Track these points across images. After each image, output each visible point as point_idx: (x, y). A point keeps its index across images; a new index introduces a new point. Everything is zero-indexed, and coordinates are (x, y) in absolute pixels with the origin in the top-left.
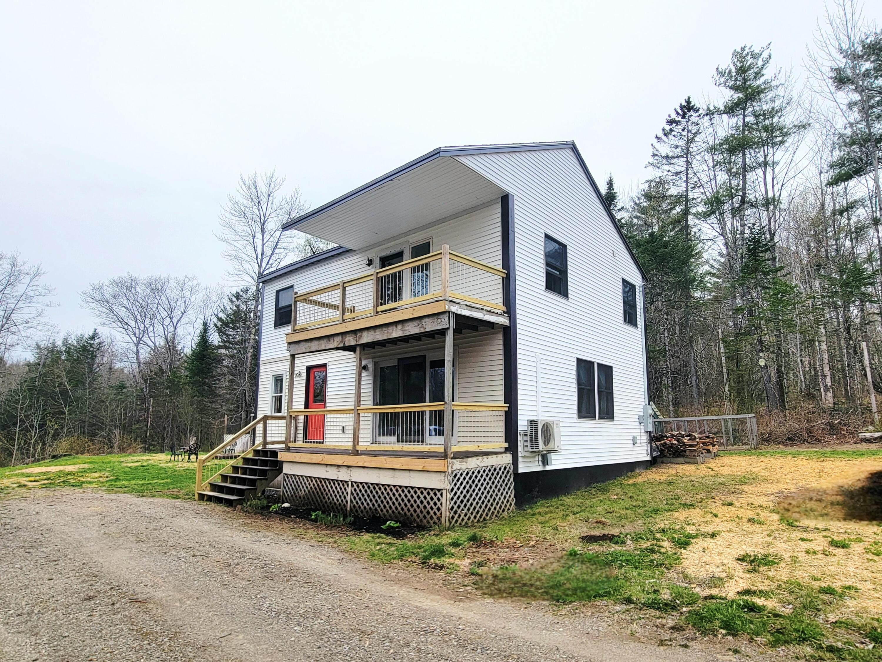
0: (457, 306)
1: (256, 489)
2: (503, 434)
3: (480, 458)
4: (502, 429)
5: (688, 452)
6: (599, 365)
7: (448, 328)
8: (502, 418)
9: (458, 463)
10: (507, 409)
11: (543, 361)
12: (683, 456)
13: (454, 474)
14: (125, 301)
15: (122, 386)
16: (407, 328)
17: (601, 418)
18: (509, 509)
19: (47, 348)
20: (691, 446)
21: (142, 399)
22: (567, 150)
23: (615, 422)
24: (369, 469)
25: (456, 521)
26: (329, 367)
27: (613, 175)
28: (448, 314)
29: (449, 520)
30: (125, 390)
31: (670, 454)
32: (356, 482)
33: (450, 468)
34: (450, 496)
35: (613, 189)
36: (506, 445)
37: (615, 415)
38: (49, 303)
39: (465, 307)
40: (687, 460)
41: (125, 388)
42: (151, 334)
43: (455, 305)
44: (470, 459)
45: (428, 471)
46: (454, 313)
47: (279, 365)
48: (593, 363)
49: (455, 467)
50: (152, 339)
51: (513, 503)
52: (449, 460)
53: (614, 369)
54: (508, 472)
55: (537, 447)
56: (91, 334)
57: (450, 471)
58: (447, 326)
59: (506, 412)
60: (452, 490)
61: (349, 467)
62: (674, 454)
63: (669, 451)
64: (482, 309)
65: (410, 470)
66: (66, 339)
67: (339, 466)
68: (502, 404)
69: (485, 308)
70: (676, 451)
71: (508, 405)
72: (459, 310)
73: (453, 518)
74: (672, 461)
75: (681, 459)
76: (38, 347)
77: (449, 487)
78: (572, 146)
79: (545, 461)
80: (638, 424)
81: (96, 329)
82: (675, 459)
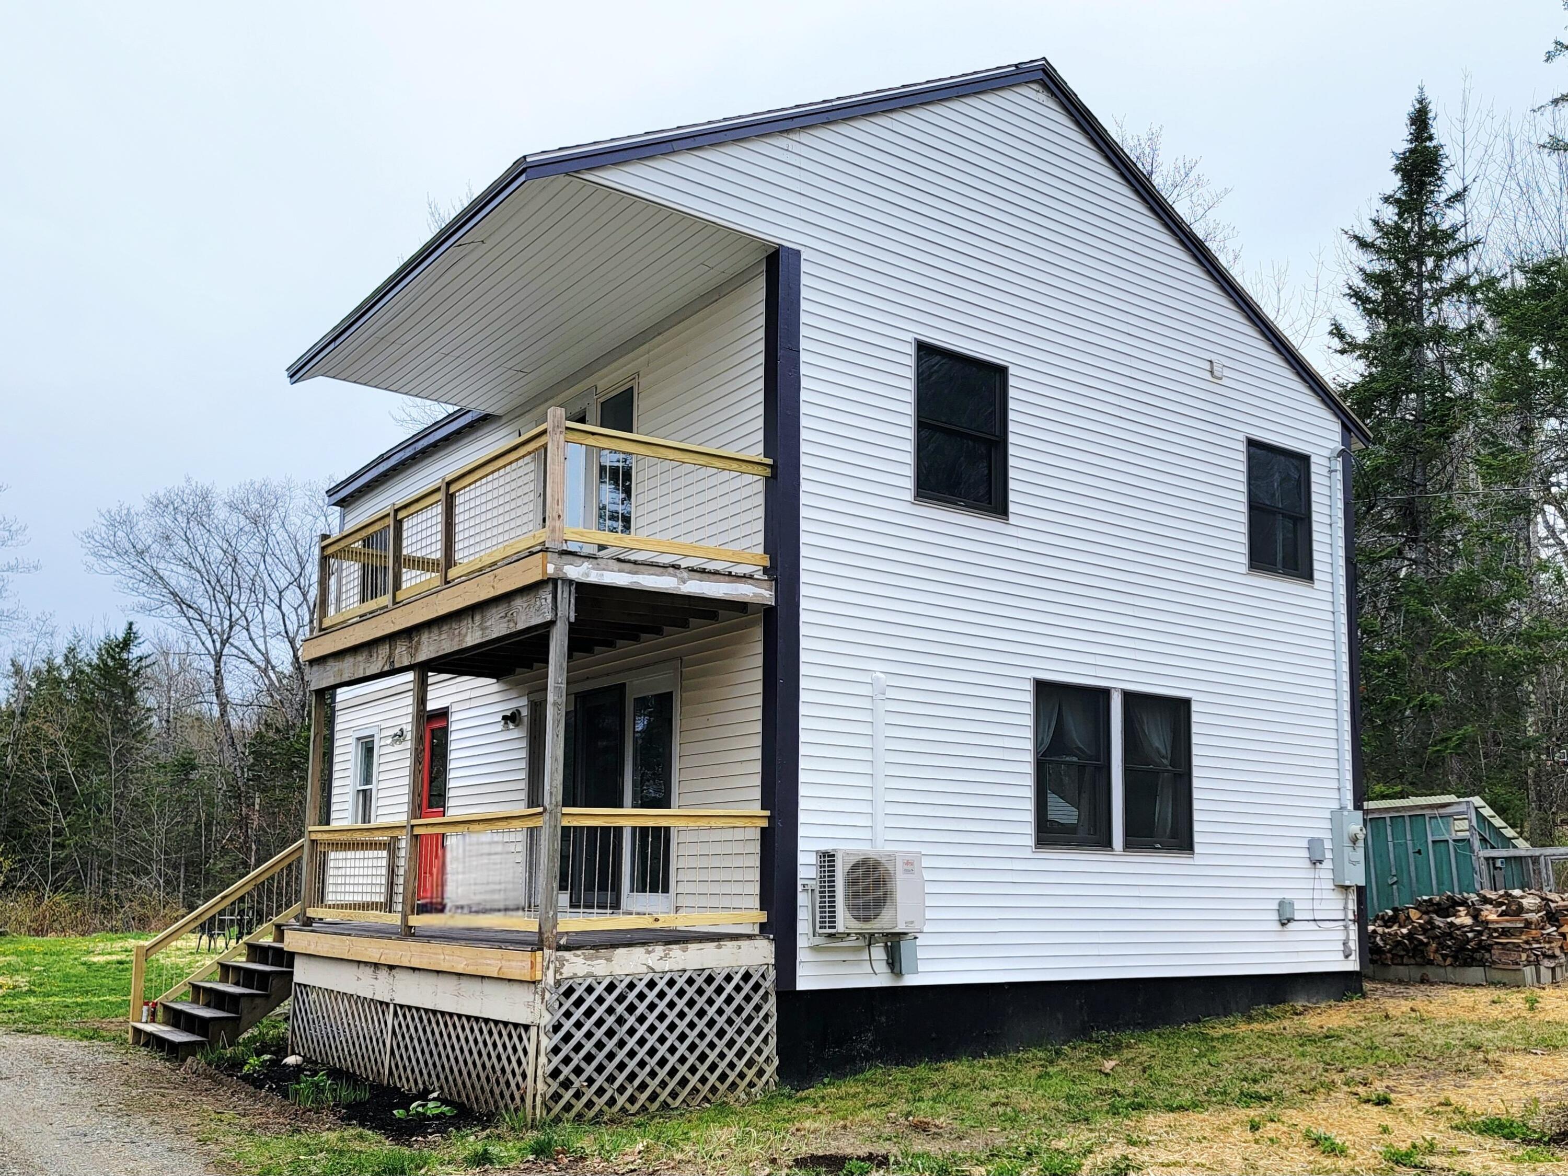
0: (586, 565)
1: (239, 1019)
2: (756, 889)
3: (659, 950)
4: (756, 875)
5: (1496, 952)
6: (1129, 697)
7: (552, 623)
8: (756, 848)
9: (580, 960)
10: (765, 823)
11: (890, 693)
12: (1482, 963)
13: (563, 989)
14: (185, 551)
15: (187, 766)
16: (488, 624)
17: (1129, 845)
18: (751, 1085)
19: (37, 673)
20: (1505, 932)
21: (236, 794)
22: (1023, 90)
23: (1197, 859)
24: (422, 974)
25: (568, 1107)
26: (453, 718)
27: (1430, 95)
28: (550, 587)
29: (544, 1103)
30: (194, 775)
31: (1444, 957)
32: (401, 1006)
33: (551, 973)
34: (547, 1043)
35: (1431, 138)
36: (763, 917)
37: (1197, 838)
38: (13, 563)
39: (617, 565)
40: (1497, 975)
41: (194, 768)
42: (256, 630)
43: (578, 561)
44: (621, 951)
45: (510, 980)
46: (571, 582)
47: (369, 712)
48: (1105, 693)
49: (567, 972)
50: (260, 643)
51: (770, 1070)
52: (547, 952)
53: (1194, 707)
54: (756, 987)
55: (833, 923)
56: (121, 636)
57: (551, 981)
58: (549, 617)
59: (763, 829)
60: (557, 1028)
61: (391, 967)
62: (1455, 958)
63: (1442, 946)
64: (676, 567)
65: (483, 977)
66: (72, 650)
67: (376, 966)
68: (756, 809)
69: (684, 564)
70: (1462, 948)
71: (768, 813)
72: (594, 573)
73: (556, 1097)
74: (1451, 977)
75: (1476, 973)
76: (18, 670)
77: (547, 1020)
78: (1041, 75)
79: (894, 963)
80: (1307, 864)
81: (131, 624)
82: (1459, 970)
